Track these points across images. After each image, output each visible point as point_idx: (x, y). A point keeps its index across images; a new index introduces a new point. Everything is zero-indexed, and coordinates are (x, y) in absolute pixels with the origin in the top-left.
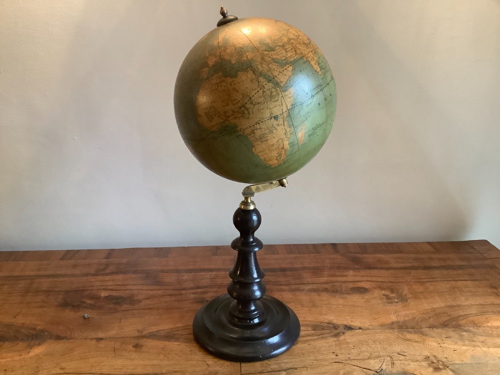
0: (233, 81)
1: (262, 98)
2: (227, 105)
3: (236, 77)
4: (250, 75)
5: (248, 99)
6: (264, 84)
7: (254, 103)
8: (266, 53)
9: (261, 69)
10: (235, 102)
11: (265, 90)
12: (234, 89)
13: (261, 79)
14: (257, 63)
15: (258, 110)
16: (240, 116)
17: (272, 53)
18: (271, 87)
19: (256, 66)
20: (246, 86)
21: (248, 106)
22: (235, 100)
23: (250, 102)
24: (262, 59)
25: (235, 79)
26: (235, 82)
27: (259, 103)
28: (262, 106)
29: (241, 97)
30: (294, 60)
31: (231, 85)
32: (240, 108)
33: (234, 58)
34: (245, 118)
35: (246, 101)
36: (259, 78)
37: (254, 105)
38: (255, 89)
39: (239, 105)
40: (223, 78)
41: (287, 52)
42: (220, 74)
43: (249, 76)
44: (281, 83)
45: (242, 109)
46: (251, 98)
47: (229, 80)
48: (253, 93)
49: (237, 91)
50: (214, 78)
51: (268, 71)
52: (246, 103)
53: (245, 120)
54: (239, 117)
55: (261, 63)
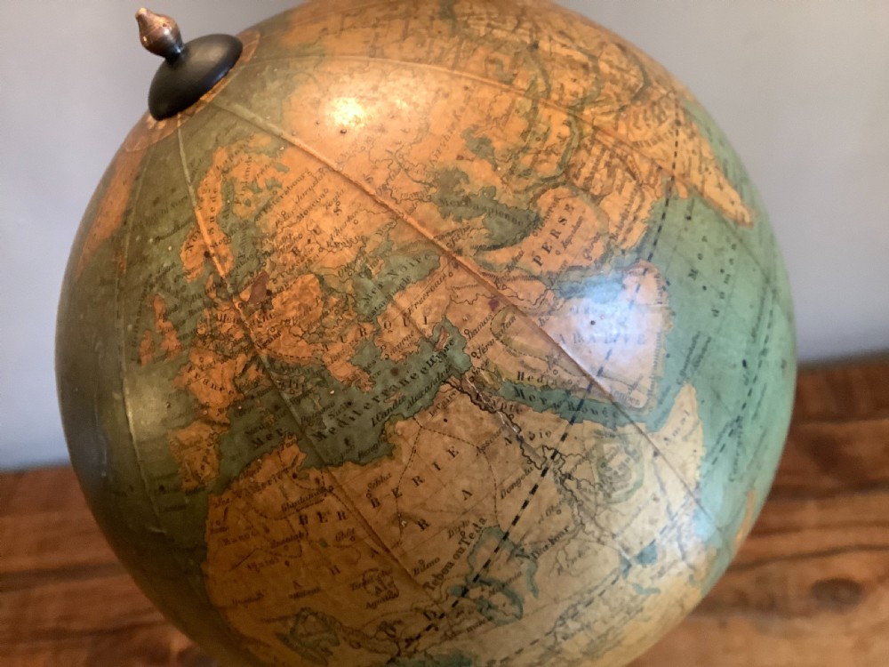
0: (380, 481)
1: (566, 509)
2: (386, 599)
3: (390, 456)
4: (464, 417)
5: (493, 542)
6: (554, 439)
7: (528, 550)
8: (502, 257)
9: (510, 368)
10: (425, 577)
11: (566, 469)
12: (399, 517)
13: (531, 421)
14: (479, 340)
15: (560, 570)
16: (468, 624)
17: (533, 242)
18: (590, 443)
19: (477, 363)
20: (464, 484)
21: (500, 573)
22: (424, 566)
23: (505, 553)
24: (493, 304)
25: (386, 467)
26: (393, 483)
27: (553, 541)
28: (573, 547)
29: (453, 545)
30: (649, 230)
31: (376, 503)
32: (465, 592)
33: (336, 349)
34: (498, 624)
35: (484, 553)
36: (518, 419)
37: (534, 556)
38: (517, 483)
39: (454, 580)
40: (314, 473)
41: (596, 199)
42: (291, 453)
43: (460, 430)
44: (635, 394)
45: (475, 593)
46: (506, 536)
47: (354, 477)
48: (511, 507)
49: (423, 525)
50: (260, 478)
51: (551, 362)
52: (486, 565)
53: (501, 630)
54: (470, 629)
55: (501, 334)
